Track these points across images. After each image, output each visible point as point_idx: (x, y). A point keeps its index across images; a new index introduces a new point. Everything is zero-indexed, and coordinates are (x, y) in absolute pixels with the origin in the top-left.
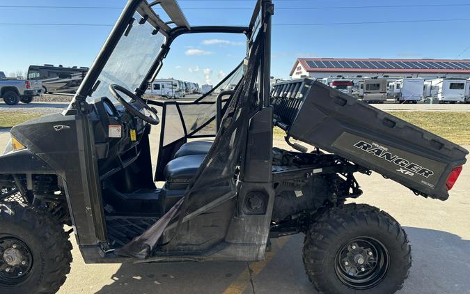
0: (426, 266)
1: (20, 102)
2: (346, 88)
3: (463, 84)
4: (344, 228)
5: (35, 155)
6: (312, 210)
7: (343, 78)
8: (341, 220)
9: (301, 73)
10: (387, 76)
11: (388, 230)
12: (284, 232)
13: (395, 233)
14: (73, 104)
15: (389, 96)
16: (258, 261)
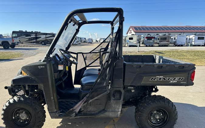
0: (183, 119)
1: (10, 48)
2: (151, 40)
3: (204, 37)
4: (151, 105)
5: (31, 78)
6: (138, 97)
7: (150, 35)
8: (150, 102)
9: (131, 33)
10: (170, 34)
11: (168, 106)
12: (127, 106)
13: (171, 107)
14: (45, 58)
15: (171, 43)
16: (117, 117)
